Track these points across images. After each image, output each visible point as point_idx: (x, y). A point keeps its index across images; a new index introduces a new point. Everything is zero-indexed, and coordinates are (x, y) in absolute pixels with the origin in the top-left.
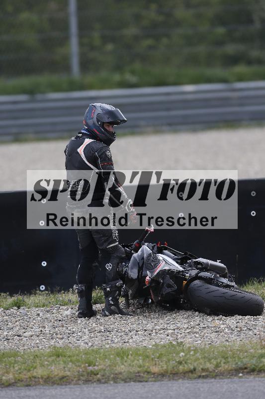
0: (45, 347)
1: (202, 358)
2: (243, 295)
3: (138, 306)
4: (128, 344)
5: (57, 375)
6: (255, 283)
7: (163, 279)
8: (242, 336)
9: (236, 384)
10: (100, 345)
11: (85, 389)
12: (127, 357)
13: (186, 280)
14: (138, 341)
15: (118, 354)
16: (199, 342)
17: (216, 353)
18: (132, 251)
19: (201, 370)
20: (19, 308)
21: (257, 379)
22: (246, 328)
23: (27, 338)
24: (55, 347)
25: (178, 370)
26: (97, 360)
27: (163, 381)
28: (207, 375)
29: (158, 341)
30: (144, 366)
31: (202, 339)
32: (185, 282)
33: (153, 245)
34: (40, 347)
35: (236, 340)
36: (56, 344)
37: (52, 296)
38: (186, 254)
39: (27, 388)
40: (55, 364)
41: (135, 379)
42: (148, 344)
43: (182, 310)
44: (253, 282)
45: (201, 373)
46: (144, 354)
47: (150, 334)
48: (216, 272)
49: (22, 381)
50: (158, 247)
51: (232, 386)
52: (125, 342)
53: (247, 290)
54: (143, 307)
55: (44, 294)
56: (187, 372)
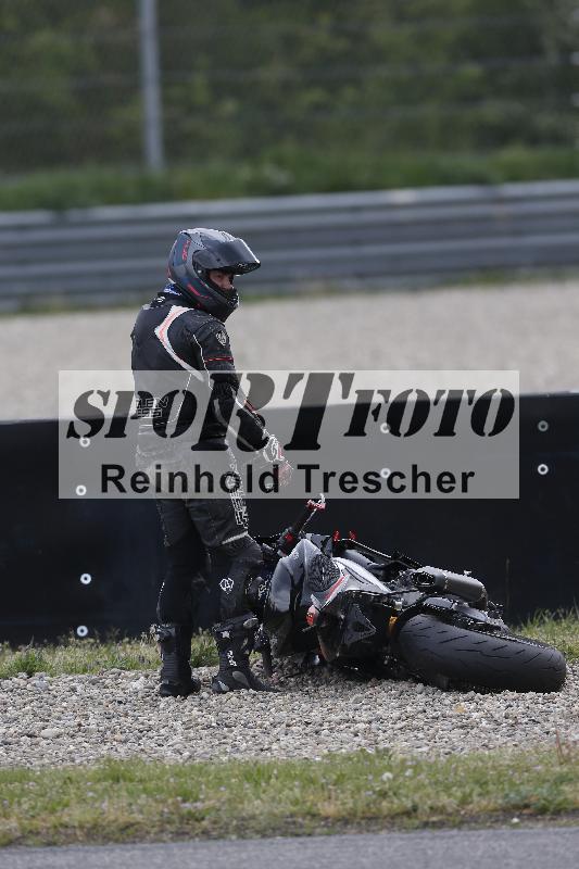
0: (88, 761)
1: (430, 784)
2: (520, 647)
3: (290, 670)
4: (269, 754)
5: (114, 822)
6: (546, 619)
7: (346, 612)
8: (518, 737)
9: (505, 840)
10: (208, 756)
11: (175, 851)
12: (268, 783)
13: (395, 613)
14: (291, 748)
15: (247, 776)
16: (425, 749)
17: (462, 774)
18: (279, 552)
19: (428, 810)
20: (30, 674)
21: (551, 829)
22: (526, 720)
23: (49, 741)
24: (109, 760)
25: (379, 810)
26: (201, 789)
27: (345, 833)
28: (441, 820)
29: (334, 747)
30: (304, 802)
31: (431, 743)
32: (393, 619)
33: (323, 538)
34: (77, 761)
35: (505, 747)
36: (113, 753)
37: (103, 649)
38: (395, 557)
39: (48, 849)
40: (110, 797)
41: (284, 830)
42: (314, 752)
43: (387, 679)
44: (542, 618)
45: (428, 817)
46: (304, 775)
47: (317, 732)
48: (461, 597)
49: (38, 833)
50: (334, 542)
51: (495, 845)
52: (262, 750)
53: (529, 637)
54: (301, 673)
55: (84, 645)
56: (397, 814)
